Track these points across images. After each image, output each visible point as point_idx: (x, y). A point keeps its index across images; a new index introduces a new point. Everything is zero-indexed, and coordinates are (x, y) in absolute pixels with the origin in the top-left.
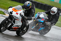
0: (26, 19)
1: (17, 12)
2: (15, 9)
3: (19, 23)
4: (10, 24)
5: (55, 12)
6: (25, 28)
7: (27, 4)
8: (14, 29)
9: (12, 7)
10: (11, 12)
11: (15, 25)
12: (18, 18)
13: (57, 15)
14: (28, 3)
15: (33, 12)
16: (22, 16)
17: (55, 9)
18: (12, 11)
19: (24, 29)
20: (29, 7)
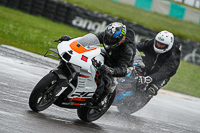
0: (109, 74)
1: (85, 54)
2: (78, 46)
3: (88, 87)
4: (64, 89)
5: (167, 46)
6: (105, 100)
7: (114, 30)
8: (72, 104)
9: (68, 39)
10: (66, 54)
11: (77, 90)
12: (86, 71)
13: (173, 54)
14: (117, 29)
15: (130, 55)
16: (99, 65)
17: (166, 37)
18: (71, 52)
19: (103, 103)
20: (118, 40)
